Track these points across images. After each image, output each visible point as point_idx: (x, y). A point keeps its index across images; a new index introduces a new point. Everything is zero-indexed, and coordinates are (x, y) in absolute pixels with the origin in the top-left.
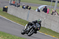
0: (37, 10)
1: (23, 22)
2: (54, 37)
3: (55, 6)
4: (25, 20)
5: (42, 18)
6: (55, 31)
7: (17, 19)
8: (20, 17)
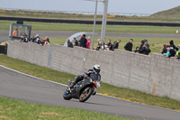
0: (66, 44)
1: (41, 71)
2: (106, 95)
3: (103, 32)
4: (44, 67)
5: (79, 58)
6: (108, 82)
7: (27, 66)
8: (35, 62)
